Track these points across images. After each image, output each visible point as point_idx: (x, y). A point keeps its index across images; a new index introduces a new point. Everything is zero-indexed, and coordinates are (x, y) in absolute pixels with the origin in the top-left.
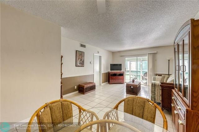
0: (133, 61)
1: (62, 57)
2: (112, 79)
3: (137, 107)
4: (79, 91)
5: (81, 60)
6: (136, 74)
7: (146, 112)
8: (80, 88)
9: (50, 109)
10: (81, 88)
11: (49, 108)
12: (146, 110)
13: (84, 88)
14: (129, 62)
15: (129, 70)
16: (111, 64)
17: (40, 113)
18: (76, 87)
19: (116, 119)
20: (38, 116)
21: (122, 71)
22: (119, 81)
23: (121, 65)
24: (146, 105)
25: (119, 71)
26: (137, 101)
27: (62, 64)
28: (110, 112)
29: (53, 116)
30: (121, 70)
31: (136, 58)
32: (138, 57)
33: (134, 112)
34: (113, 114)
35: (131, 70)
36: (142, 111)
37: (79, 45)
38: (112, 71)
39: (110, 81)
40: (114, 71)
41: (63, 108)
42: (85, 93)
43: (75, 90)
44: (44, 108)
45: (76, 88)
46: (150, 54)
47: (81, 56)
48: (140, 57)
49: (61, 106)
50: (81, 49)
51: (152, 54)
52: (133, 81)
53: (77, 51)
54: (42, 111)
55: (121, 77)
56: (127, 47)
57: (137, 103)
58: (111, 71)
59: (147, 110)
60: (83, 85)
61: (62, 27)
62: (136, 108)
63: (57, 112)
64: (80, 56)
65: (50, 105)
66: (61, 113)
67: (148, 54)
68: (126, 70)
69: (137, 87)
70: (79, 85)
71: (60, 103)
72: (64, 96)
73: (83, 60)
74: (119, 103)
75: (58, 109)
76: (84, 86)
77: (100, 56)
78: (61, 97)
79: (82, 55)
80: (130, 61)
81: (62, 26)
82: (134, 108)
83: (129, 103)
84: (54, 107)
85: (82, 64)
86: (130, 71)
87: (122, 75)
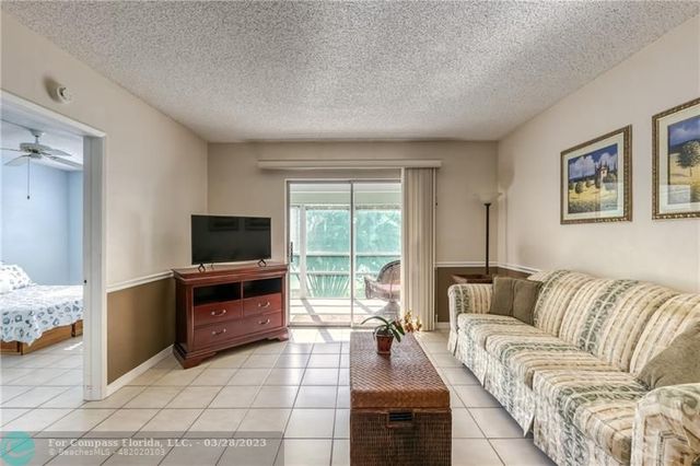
30: (269, 256)
46: (413, 169)
51: (421, 171)
58: (196, 268)
67: (407, 169)
68: (296, 252)
87: (272, 286)
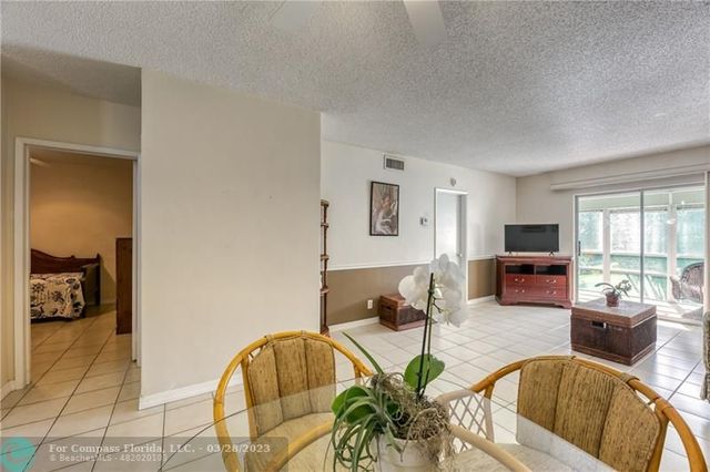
0: (621, 211)
1: (325, 206)
2: (512, 285)
3: (574, 400)
4: (381, 318)
5: (388, 213)
6: (639, 271)
7: (614, 429)
8: (383, 306)
9: (275, 354)
10: (389, 308)
11: (271, 350)
12: (614, 421)
13: (395, 310)
14: (601, 214)
15: (600, 249)
16: (506, 226)
17: (250, 358)
18: (370, 303)
19: (480, 429)
20: (245, 365)
21: (562, 253)
22: (546, 295)
23: (555, 228)
24: (619, 397)
25: (547, 254)
26: (579, 377)
27: (326, 227)
28: (459, 397)
29: (281, 376)
30: (557, 250)
31: (638, 194)
32: (646, 194)
33: (562, 421)
34: (467, 410)
35: (612, 252)
36: (598, 422)
37: (381, 163)
38: (514, 254)
39: (505, 290)
40: (521, 254)
41: (309, 358)
42: (400, 327)
43: (368, 314)
44: (261, 347)
45: (370, 306)
47: (387, 199)
48: (664, 192)
49: (302, 351)
50: (390, 176)
52: (612, 299)
53: (372, 183)
54: (255, 353)
55: (555, 279)
56: (583, 150)
57: (576, 386)
58: (507, 254)
59: (618, 420)
60: (393, 299)
61: (322, 114)
62: (568, 407)
63: (293, 365)
64: (384, 199)
65: (275, 342)
66: (305, 369)
68: (584, 250)
69: (629, 329)
70: (382, 297)
71: (302, 342)
72: (332, 329)
73: (394, 214)
74: (500, 375)
75: (294, 357)
76: (396, 303)
77: (460, 196)
78: (324, 328)
79: (390, 195)
80: (608, 212)
81: (322, 110)
82: (563, 402)
83: (538, 380)
84: (284, 351)
85: (393, 227)
86: (606, 258)
87: (560, 270)
